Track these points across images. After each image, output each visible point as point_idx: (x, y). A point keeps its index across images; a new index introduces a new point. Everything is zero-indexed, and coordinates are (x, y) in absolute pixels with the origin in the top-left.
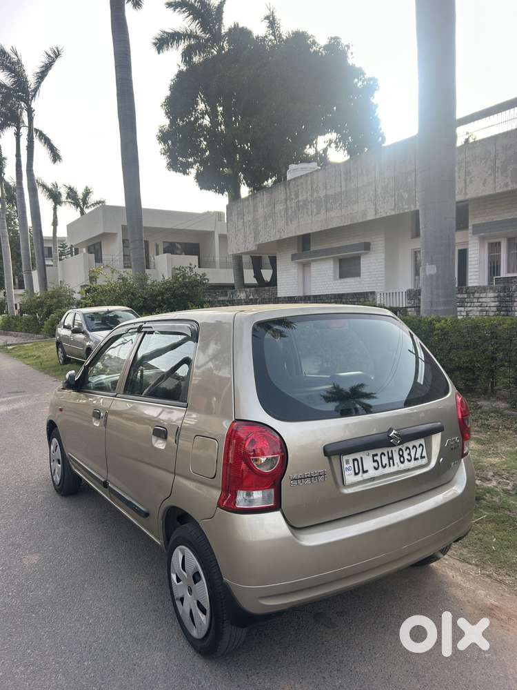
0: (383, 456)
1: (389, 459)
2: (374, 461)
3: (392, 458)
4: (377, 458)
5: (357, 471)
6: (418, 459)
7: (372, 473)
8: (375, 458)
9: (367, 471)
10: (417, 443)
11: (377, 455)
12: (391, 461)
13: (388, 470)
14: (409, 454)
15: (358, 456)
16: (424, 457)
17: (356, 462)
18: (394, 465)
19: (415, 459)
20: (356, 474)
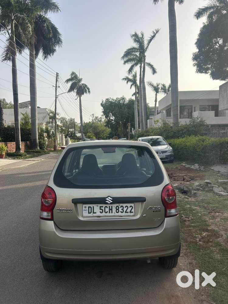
0: (106, 208)
1: (110, 210)
2: (100, 209)
3: (112, 210)
4: (103, 208)
5: (90, 212)
6: (128, 212)
7: (98, 214)
8: (101, 208)
9: (95, 213)
10: (129, 205)
11: (103, 207)
12: (111, 211)
13: (108, 214)
14: (123, 209)
15: (92, 206)
16: (132, 212)
17: (90, 208)
18: (112, 212)
19: (126, 212)
20: (89, 213)
